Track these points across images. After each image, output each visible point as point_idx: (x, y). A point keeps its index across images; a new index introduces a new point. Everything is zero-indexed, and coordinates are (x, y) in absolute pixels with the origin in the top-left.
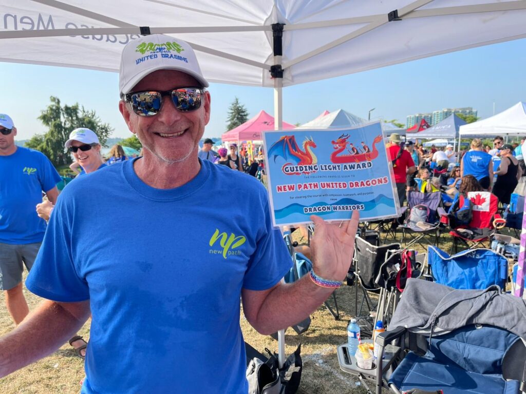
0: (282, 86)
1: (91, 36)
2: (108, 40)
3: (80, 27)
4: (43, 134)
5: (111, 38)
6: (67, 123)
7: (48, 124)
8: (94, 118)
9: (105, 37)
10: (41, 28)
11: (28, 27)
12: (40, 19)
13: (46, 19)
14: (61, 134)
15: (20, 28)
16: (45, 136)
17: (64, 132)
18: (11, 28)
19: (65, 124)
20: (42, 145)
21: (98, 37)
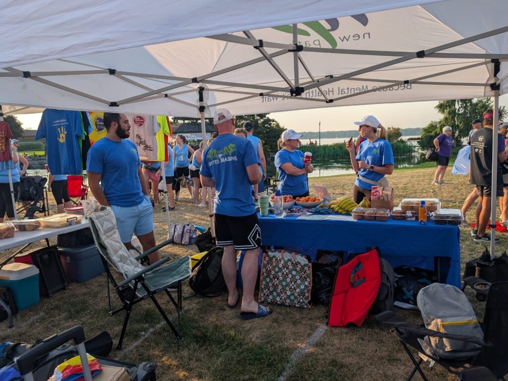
0: (499, 95)
1: (382, 90)
2: (390, 90)
3: (378, 87)
4: (438, 120)
5: (391, 89)
6: (460, 110)
7: (443, 112)
8: (489, 102)
9: (388, 89)
10: (363, 91)
11: (358, 91)
12: (363, 87)
13: (365, 87)
14: (454, 119)
15: (355, 93)
16: (440, 122)
17: (457, 118)
18: (353, 93)
19: (459, 110)
20: (436, 130)
21: (385, 89)
